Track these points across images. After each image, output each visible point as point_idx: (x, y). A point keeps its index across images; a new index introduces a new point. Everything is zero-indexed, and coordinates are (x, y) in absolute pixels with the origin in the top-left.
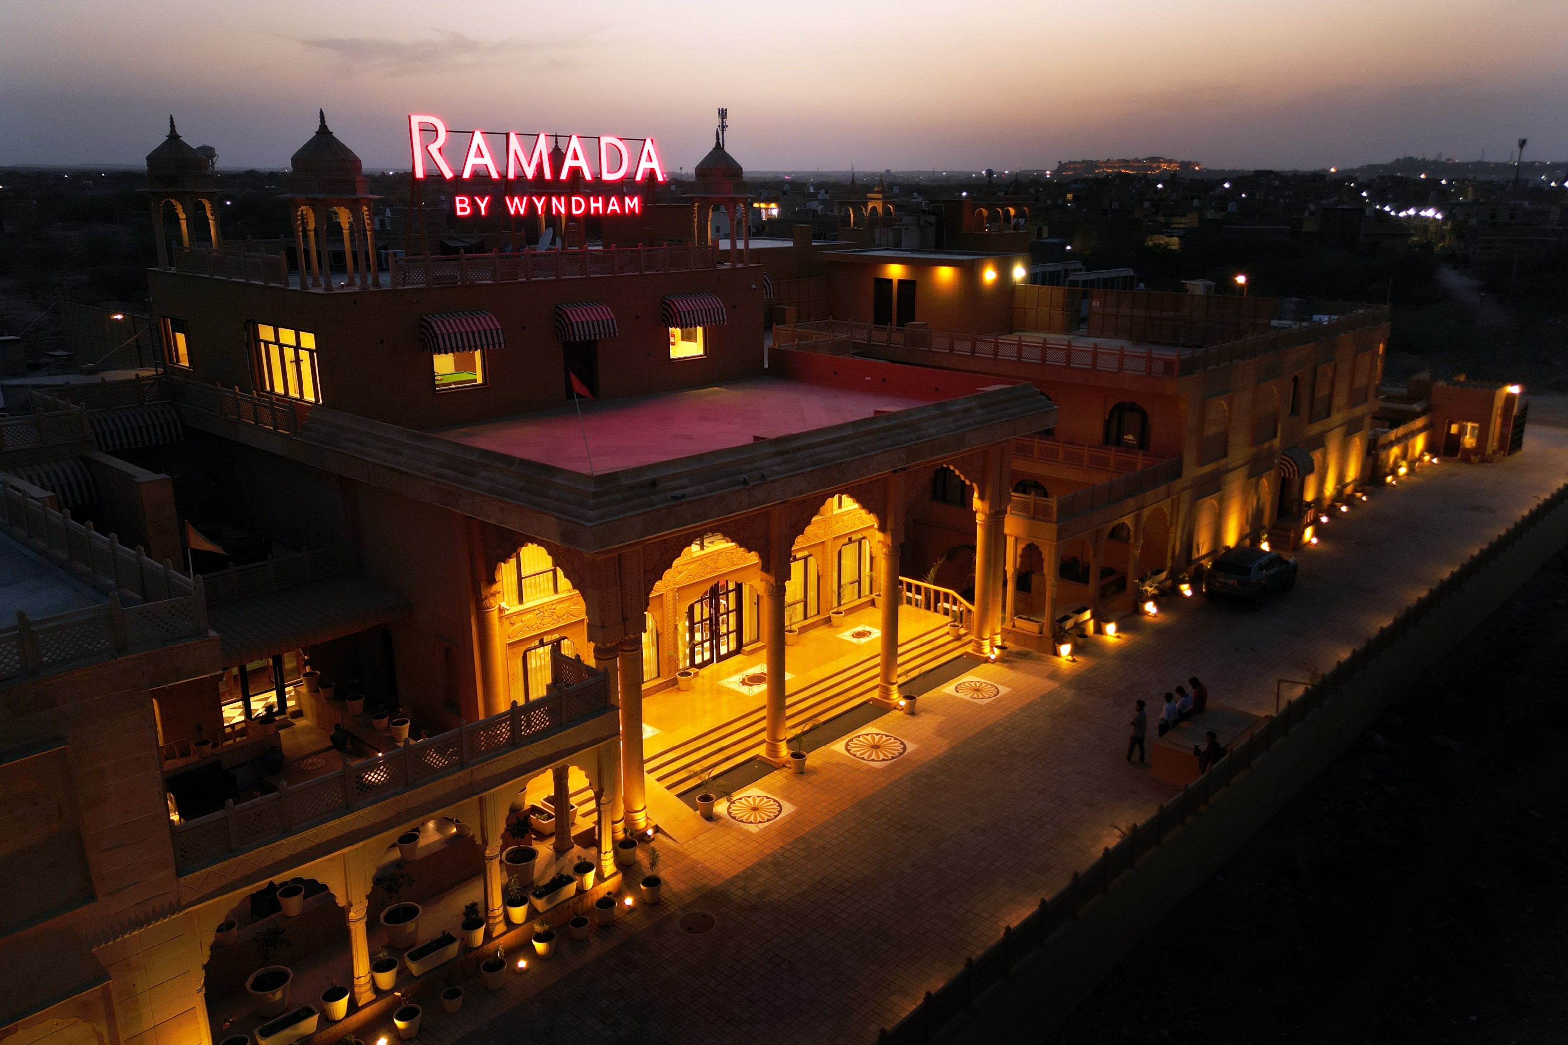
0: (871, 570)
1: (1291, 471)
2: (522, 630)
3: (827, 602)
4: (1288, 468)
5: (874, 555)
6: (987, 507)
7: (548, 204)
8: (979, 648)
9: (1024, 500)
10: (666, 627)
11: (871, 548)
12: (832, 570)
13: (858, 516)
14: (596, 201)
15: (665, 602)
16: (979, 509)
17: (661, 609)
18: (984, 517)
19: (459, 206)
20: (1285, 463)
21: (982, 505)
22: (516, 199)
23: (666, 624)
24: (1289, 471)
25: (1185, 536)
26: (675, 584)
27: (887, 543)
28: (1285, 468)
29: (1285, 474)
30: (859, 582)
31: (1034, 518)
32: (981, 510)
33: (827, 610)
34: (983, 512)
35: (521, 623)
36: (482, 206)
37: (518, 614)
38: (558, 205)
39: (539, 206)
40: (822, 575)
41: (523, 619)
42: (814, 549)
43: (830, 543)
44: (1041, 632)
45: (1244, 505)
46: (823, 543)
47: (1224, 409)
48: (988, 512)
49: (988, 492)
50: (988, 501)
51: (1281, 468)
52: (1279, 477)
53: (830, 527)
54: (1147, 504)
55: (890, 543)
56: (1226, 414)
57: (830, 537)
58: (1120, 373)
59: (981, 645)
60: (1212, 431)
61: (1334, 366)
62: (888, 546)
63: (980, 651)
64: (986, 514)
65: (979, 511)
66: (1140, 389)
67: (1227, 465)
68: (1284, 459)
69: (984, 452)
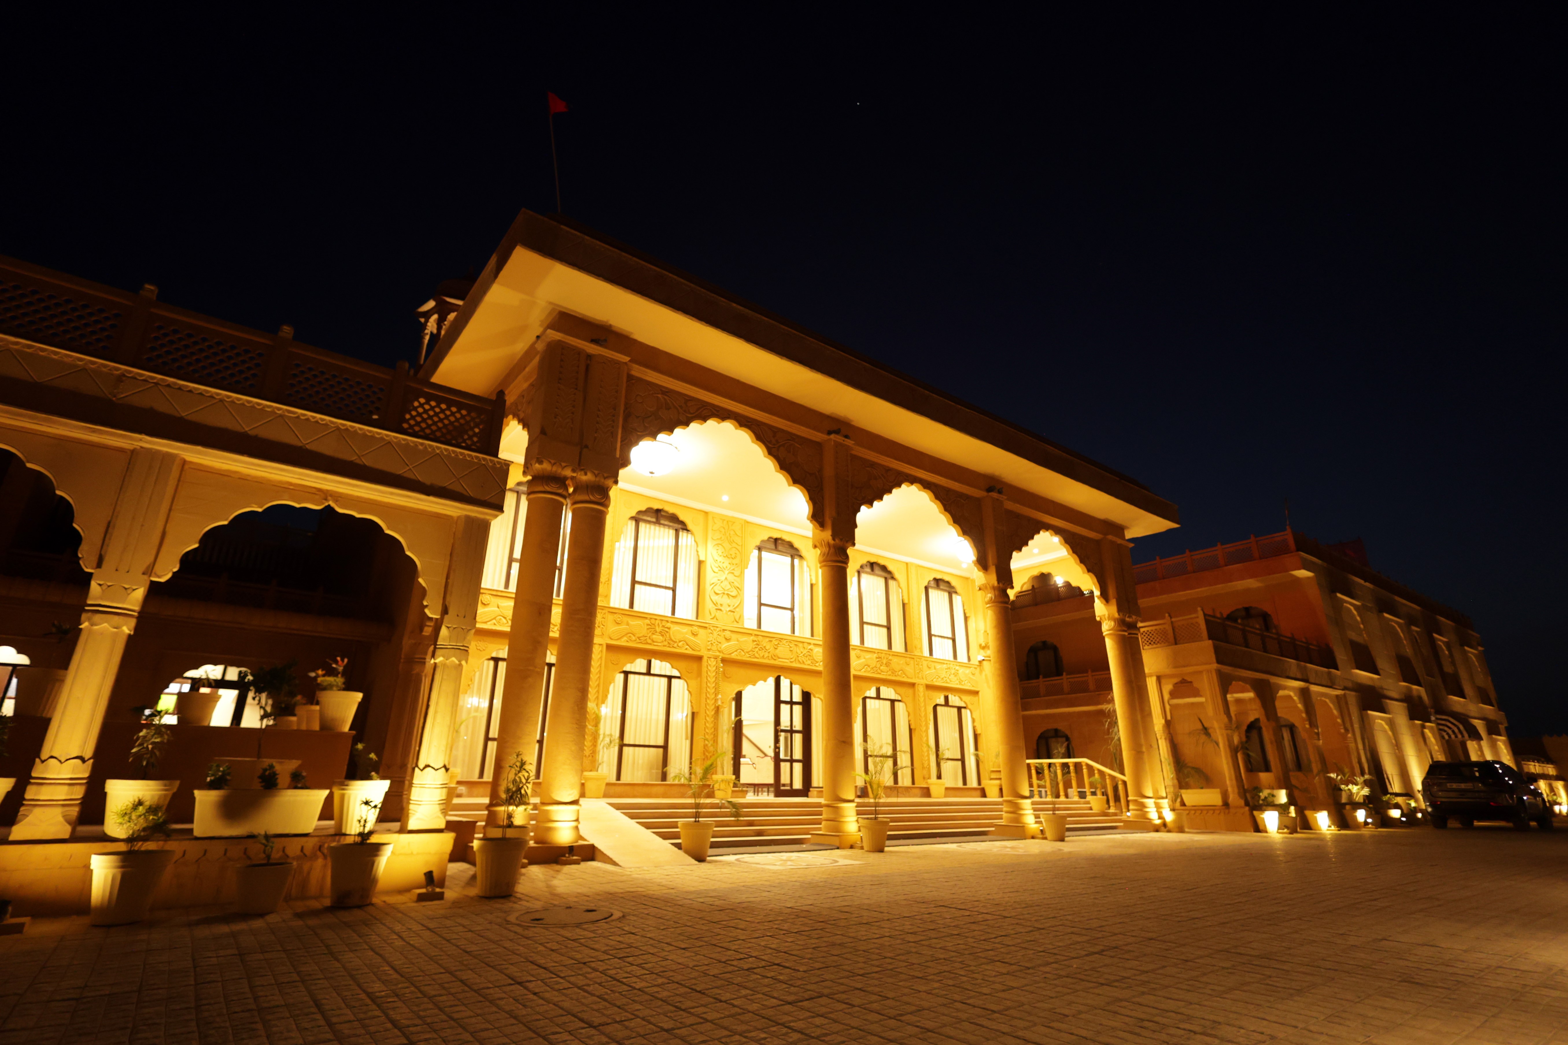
0: (976, 749)
1: (1456, 731)
2: (495, 618)
3: (923, 768)
4: (1450, 728)
5: (978, 732)
6: (1113, 609)
8: (1141, 810)
10: (703, 705)
11: (973, 721)
12: (927, 729)
13: (953, 671)
15: (704, 669)
16: (1104, 615)
17: (699, 679)
18: (1113, 623)
20: (1443, 722)
21: (1108, 611)
23: (703, 700)
24: (1453, 731)
25: (1368, 754)
26: (720, 651)
28: (1446, 729)
29: (1450, 736)
30: (962, 760)
31: (1174, 644)
32: (1107, 616)
33: (924, 778)
34: (1110, 618)
37: (494, 593)
40: (915, 729)
41: (500, 604)
42: (902, 690)
43: (921, 689)
44: (1226, 804)
45: (1419, 751)
46: (913, 685)
47: (1358, 618)
48: (1116, 615)
49: (1112, 591)
50: (1114, 602)
51: (1441, 727)
52: (1443, 737)
53: (921, 670)
54: (1312, 680)
55: (996, 584)
56: (1362, 626)
57: (921, 681)
58: (1226, 566)
59: (1143, 806)
60: (1353, 635)
61: (1447, 645)
62: (994, 588)
63: (1144, 815)
64: (1115, 620)
65: (1103, 618)
66: (1252, 583)
67: (1382, 688)
68: (1437, 719)
69: (1098, 542)
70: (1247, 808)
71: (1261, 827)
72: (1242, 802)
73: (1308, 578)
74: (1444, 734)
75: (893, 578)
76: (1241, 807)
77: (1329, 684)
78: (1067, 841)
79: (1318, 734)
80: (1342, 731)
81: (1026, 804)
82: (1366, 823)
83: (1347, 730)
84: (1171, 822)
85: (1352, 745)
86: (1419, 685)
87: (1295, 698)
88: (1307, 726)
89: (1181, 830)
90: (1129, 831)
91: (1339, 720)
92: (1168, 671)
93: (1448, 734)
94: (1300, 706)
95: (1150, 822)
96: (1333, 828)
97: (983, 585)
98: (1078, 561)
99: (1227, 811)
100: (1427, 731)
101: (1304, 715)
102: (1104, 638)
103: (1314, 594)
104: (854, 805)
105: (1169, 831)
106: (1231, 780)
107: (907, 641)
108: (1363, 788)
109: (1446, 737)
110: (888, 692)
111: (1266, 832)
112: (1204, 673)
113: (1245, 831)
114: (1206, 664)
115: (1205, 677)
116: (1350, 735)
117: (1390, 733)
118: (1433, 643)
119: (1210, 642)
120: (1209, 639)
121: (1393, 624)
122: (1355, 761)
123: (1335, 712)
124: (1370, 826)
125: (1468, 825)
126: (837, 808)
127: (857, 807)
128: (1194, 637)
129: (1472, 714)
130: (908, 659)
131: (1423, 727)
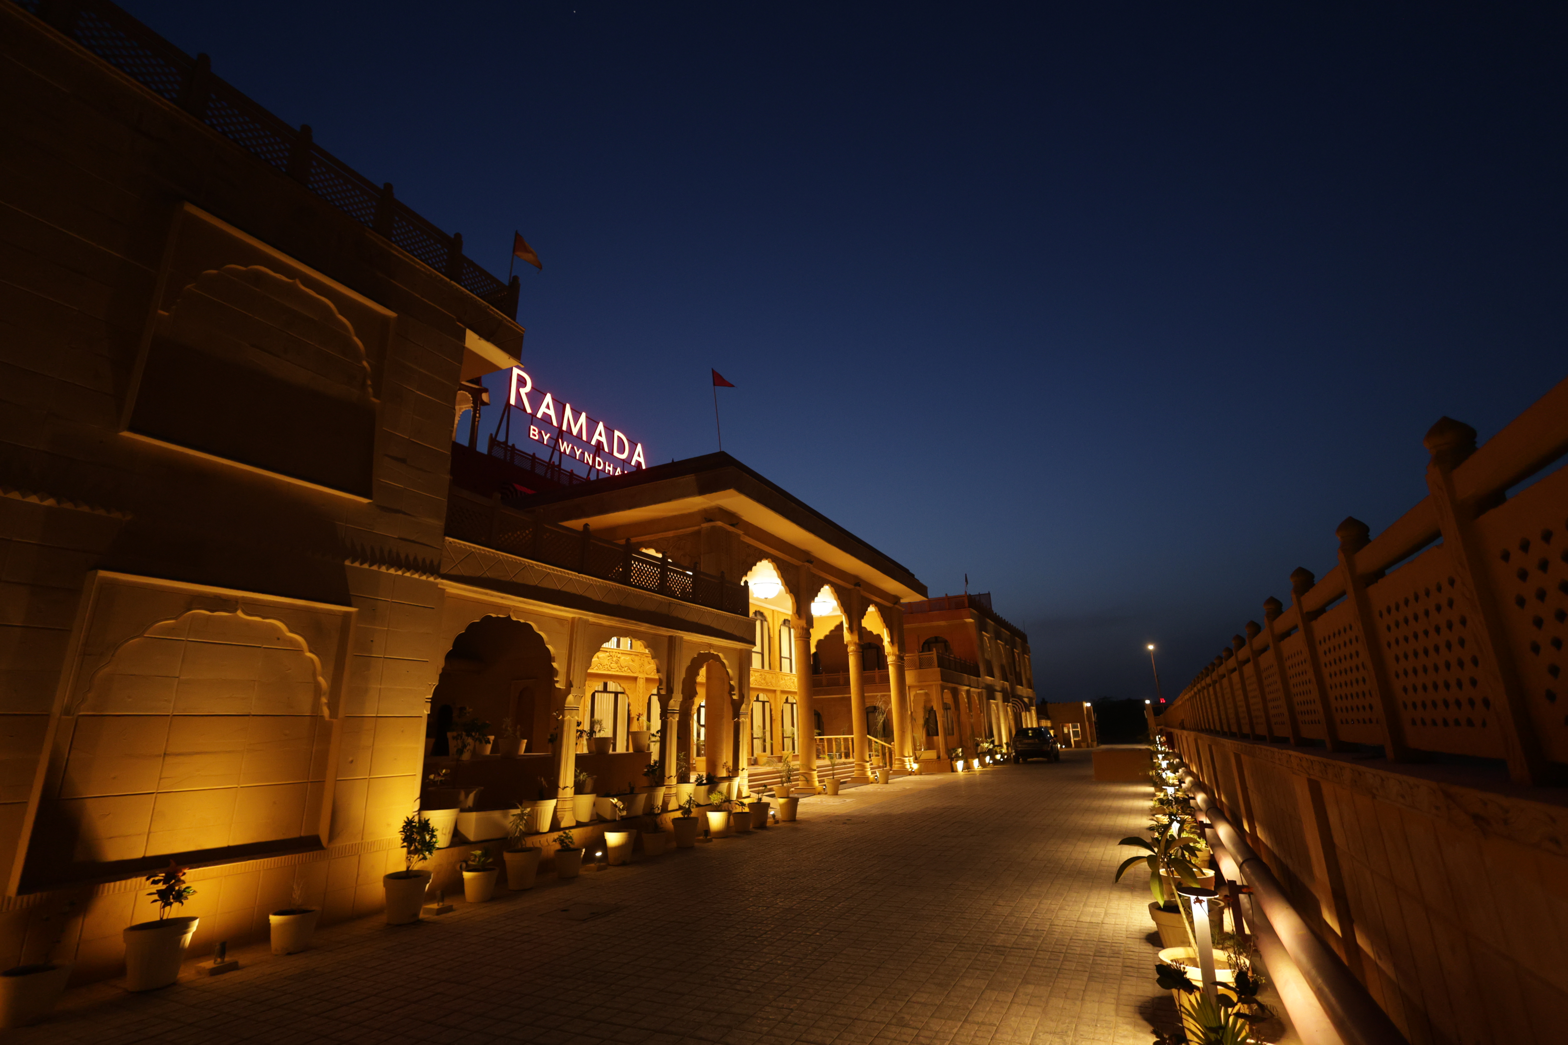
1: (1020, 707)
4: (1018, 706)
6: (896, 650)
7: (583, 453)
8: (902, 764)
9: (911, 658)
14: (609, 466)
16: (890, 652)
18: (894, 658)
19: (532, 432)
21: (892, 649)
22: (565, 444)
24: (1019, 707)
27: (854, 641)
29: (1017, 710)
31: (920, 669)
32: (892, 653)
35: (597, 659)
36: (546, 438)
38: (588, 458)
39: (578, 453)
40: (775, 720)
42: (770, 695)
43: (778, 693)
44: (939, 757)
45: (1005, 720)
46: (775, 691)
47: (988, 645)
48: (897, 653)
49: (895, 639)
50: (896, 645)
51: (1014, 705)
52: (1014, 711)
53: (779, 681)
54: (972, 685)
55: (857, 641)
56: (989, 649)
57: (778, 689)
58: (930, 611)
59: (904, 762)
60: (986, 656)
61: (1018, 654)
62: (855, 643)
63: (904, 766)
64: (896, 655)
65: (889, 654)
66: (943, 623)
67: (995, 685)
68: (1013, 700)
69: (890, 608)
70: (949, 760)
71: (955, 769)
72: (947, 757)
73: (971, 623)
74: (1015, 709)
75: (766, 620)
76: (946, 760)
77: (977, 686)
78: (891, 783)
79: (972, 716)
80: (979, 712)
81: (868, 765)
82: (989, 763)
83: (981, 712)
84: (916, 769)
85: (983, 720)
86: (1008, 682)
87: (965, 696)
88: (968, 711)
89: (920, 774)
90: (899, 776)
91: (978, 706)
92: (915, 684)
93: (1016, 709)
94: (966, 700)
95: (907, 770)
96: (980, 767)
97: (849, 641)
98: (883, 621)
99: (939, 762)
100: (1008, 708)
101: (967, 705)
102: (888, 665)
103: (973, 632)
104: (816, 772)
105: (916, 775)
106: (942, 745)
107: (771, 662)
108: (990, 745)
109: (1015, 711)
110: (762, 697)
111: (957, 772)
112: (934, 686)
113: (948, 772)
114: (935, 681)
115: (934, 688)
116: (982, 714)
117: (996, 711)
118: (1013, 652)
119: (939, 669)
120: (938, 667)
121: (1000, 645)
122: (983, 728)
123: (977, 702)
124: (991, 765)
125: (1025, 762)
126: (810, 774)
127: (817, 773)
128: (930, 665)
129: (1025, 695)
130: (773, 675)
131: (1007, 706)
